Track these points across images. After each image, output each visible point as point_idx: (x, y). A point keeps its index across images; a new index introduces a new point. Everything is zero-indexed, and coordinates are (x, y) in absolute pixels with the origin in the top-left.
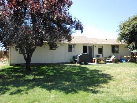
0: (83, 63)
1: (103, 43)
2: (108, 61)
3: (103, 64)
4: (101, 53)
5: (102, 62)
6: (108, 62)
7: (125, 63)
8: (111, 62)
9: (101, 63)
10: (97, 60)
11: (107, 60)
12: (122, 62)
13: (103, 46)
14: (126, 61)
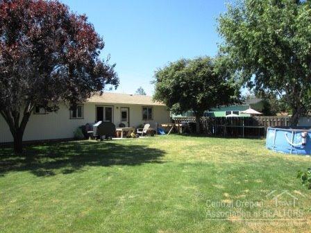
0: (104, 137)
1: (129, 102)
2: (140, 132)
3: (135, 137)
4: (126, 121)
5: (132, 134)
6: (140, 135)
7: (165, 136)
8: (144, 135)
9: (130, 137)
10: (124, 132)
11: (138, 132)
12: (159, 134)
13: (129, 108)
14: (166, 133)
